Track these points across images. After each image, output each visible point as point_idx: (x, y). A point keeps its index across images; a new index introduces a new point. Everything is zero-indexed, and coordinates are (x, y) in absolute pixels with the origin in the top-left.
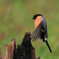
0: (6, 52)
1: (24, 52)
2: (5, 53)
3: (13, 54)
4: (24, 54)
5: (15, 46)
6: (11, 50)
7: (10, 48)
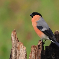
0: (33, 55)
1: (53, 55)
2: (31, 55)
3: (41, 57)
4: (53, 57)
5: (43, 47)
6: (38, 52)
7: (37, 51)
